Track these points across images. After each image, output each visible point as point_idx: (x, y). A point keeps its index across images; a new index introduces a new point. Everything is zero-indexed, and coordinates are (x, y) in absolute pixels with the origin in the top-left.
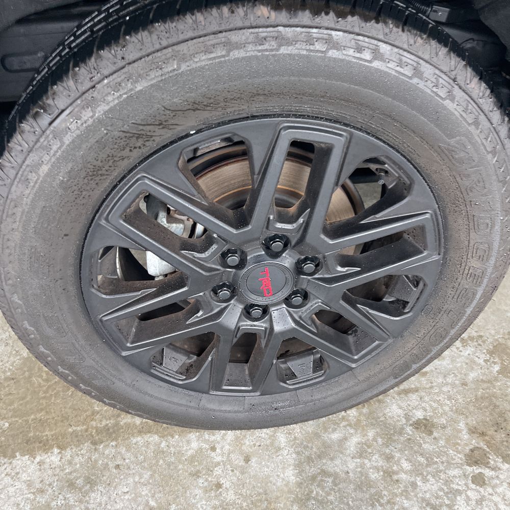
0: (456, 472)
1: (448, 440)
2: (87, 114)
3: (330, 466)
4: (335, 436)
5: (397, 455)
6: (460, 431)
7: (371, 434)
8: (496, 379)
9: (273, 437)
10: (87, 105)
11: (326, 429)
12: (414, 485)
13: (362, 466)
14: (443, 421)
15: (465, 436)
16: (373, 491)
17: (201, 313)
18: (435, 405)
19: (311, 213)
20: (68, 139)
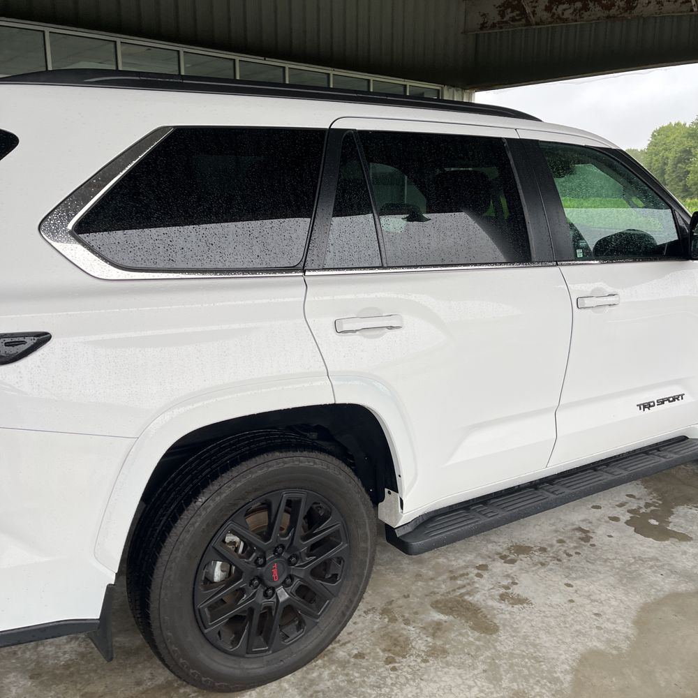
0: (382, 669)
1: (374, 658)
2: (218, 499)
3: (318, 688)
4: (315, 675)
5: (351, 672)
6: (378, 652)
7: (333, 668)
8: (388, 625)
9: (280, 686)
10: (218, 495)
11: (308, 674)
12: (364, 681)
13: (335, 682)
14: (368, 651)
15: (381, 654)
16: (345, 690)
17: (245, 596)
18: (361, 645)
19: (295, 531)
20: (209, 510)
